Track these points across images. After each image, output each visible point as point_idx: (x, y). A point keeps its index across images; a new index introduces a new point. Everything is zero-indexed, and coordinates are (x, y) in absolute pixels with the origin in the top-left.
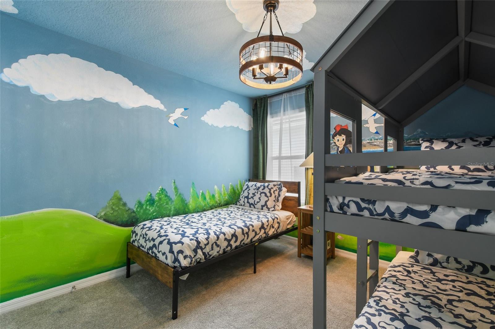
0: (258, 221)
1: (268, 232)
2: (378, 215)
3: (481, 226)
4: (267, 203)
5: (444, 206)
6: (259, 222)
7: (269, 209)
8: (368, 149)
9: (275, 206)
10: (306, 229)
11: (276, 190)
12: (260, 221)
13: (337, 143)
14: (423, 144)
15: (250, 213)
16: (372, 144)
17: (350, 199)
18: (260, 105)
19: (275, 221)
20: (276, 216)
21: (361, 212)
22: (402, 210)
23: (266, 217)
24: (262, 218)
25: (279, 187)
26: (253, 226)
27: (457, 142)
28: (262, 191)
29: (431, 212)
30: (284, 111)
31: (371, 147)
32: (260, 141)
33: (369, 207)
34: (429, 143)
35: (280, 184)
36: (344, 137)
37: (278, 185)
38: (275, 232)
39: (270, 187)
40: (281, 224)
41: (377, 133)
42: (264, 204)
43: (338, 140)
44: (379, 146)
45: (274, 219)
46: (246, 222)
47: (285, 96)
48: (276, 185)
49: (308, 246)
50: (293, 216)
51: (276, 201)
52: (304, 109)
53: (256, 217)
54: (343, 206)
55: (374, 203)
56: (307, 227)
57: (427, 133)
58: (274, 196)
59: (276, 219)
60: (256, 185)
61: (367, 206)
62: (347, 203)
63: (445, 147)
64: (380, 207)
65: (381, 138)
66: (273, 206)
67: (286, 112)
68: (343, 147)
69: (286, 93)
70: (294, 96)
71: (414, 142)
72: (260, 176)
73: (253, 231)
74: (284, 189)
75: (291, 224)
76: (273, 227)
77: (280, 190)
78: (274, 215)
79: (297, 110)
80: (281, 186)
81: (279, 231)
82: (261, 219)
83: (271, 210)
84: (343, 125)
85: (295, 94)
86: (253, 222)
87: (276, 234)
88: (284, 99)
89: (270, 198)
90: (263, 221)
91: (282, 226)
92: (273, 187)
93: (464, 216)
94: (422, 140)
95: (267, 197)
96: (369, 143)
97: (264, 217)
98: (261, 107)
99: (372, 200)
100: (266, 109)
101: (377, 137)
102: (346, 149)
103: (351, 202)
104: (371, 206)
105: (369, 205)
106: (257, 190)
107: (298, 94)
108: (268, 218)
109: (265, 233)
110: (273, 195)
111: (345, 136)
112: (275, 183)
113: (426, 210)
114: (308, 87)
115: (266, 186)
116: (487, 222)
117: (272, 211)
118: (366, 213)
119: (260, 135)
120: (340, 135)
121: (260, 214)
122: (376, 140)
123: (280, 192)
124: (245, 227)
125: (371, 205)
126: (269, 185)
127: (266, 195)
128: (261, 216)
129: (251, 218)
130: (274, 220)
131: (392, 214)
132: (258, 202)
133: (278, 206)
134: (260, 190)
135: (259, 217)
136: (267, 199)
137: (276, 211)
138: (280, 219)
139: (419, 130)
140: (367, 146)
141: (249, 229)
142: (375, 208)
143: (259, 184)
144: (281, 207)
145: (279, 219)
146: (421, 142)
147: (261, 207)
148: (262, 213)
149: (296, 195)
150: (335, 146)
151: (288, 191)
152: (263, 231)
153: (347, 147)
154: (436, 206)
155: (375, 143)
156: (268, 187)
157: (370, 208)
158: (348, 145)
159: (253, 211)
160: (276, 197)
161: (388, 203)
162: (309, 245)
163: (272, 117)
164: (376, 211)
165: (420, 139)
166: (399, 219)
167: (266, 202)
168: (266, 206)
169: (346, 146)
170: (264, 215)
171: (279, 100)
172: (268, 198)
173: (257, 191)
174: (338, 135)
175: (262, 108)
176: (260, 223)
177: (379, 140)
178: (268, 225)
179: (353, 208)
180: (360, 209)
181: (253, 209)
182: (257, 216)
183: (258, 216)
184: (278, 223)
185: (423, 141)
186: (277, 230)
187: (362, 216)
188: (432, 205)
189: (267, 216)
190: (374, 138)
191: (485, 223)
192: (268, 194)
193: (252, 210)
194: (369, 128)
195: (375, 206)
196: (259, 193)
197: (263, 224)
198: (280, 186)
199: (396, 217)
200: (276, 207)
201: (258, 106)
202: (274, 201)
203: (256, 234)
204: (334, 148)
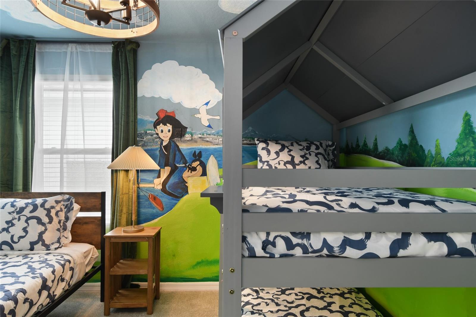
0: (33, 278)
1: (53, 292)
2: (314, 252)
3: (407, 249)
4: (43, 235)
5: (376, 233)
6: (37, 279)
7: (48, 247)
8: (199, 146)
9: (59, 239)
10: (118, 267)
11: (61, 210)
12: (38, 275)
13: (161, 135)
14: (259, 144)
15: (6, 263)
16: (204, 139)
17: (276, 235)
18: (16, 52)
19: (65, 267)
20: (67, 257)
21: (291, 251)
22: (339, 243)
23: (48, 264)
24: (40, 269)
25: (67, 203)
26: (24, 292)
27: (287, 145)
28: (29, 215)
29: (366, 241)
30: (71, 73)
31: (203, 144)
32: (18, 119)
33: (303, 242)
34: (265, 144)
35: (68, 199)
36: (169, 127)
37: (64, 201)
38: (67, 287)
39: (47, 206)
40: (76, 270)
41: (209, 126)
42: (36, 238)
43: (162, 131)
44: (212, 143)
45: (65, 264)
46: (7, 288)
47: (71, 48)
48: (62, 201)
49: (120, 291)
50: (93, 250)
51: (61, 229)
52: (111, 77)
53: (24, 269)
54: (267, 245)
55: (307, 236)
56: (118, 262)
57: (257, 132)
58: (58, 221)
59: (68, 263)
60: (15, 203)
61: (299, 241)
62: (272, 241)
63: (279, 150)
64: (316, 242)
65: (214, 133)
66: (56, 240)
67: (74, 75)
68: (169, 141)
69: (75, 44)
70: (90, 52)
71: (246, 141)
72: (16, 185)
73: (24, 303)
74: (76, 207)
75: (90, 264)
76: (63, 280)
77: (69, 209)
78: (62, 257)
79: (97, 77)
80: (72, 201)
81: (73, 282)
82: (39, 271)
83: (53, 247)
84: (168, 111)
85: (93, 51)
86: (24, 283)
87: (67, 290)
88: (71, 52)
89: (48, 226)
90: (44, 275)
91: (78, 272)
92: (55, 205)
93: (393, 241)
94: (257, 140)
95: (43, 224)
96: (201, 138)
97: (44, 265)
98: (20, 56)
99: (305, 232)
100: (31, 61)
101: (210, 132)
102: (172, 144)
103: (279, 238)
104: (305, 242)
105: (302, 240)
106: (17, 214)
107: (98, 51)
108: (52, 266)
109: (49, 296)
110: (56, 220)
111: (171, 126)
112: (59, 198)
113: (362, 239)
114: (118, 44)
115: (39, 206)
116: (410, 244)
117: (56, 249)
118: (298, 252)
119: (18, 107)
120: (165, 125)
121: (32, 260)
122: (209, 135)
123: (69, 212)
124: (6, 301)
125: (305, 239)
126: (45, 201)
127: (39, 221)
128: (36, 265)
129: (13, 275)
130: (63, 266)
131: (330, 248)
132: (21, 237)
133: (66, 238)
134: (27, 212)
135: (32, 270)
136: (43, 228)
137: (63, 248)
138: (74, 260)
139: (251, 128)
140: (198, 141)
141: (16, 302)
142: (310, 243)
143: (20, 203)
144: (70, 238)
145: (72, 261)
146: (257, 142)
147: (29, 247)
148: (36, 258)
149: (99, 214)
150: (158, 139)
151: (81, 210)
152: (45, 293)
153: (174, 141)
154: (369, 233)
155: (208, 139)
156: (43, 205)
157: (304, 244)
158: (175, 138)
159: (9, 257)
160: (62, 222)
161: (324, 235)
162: (120, 289)
163: (46, 80)
164: (312, 247)
165: (256, 139)
166: (339, 254)
167: (41, 235)
168: (41, 243)
169: (172, 140)
170: (43, 262)
171: (60, 53)
172: (46, 227)
173: (17, 216)
174: (161, 124)
175: (23, 59)
176: (39, 281)
177: (212, 135)
178: (55, 278)
179: (281, 247)
180: (290, 246)
181: (10, 252)
182: (27, 266)
183: (30, 267)
184: (72, 269)
185: (259, 142)
186: (69, 282)
187: (292, 255)
188: (366, 233)
189: (50, 263)
190: (206, 132)
191: (409, 246)
192: (46, 220)
193: (6, 255)
194: (201, 119)
195: (310, 240)
196: (23, 219)
197: (45, 280)
198: (69, 203)
199: (336, 252)
200: (63, 240)
201: (13, 52)
202: (58, 230)
203: (32, 304)
204: (157, 142)
